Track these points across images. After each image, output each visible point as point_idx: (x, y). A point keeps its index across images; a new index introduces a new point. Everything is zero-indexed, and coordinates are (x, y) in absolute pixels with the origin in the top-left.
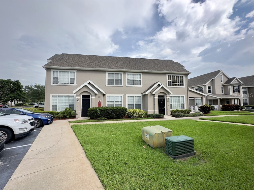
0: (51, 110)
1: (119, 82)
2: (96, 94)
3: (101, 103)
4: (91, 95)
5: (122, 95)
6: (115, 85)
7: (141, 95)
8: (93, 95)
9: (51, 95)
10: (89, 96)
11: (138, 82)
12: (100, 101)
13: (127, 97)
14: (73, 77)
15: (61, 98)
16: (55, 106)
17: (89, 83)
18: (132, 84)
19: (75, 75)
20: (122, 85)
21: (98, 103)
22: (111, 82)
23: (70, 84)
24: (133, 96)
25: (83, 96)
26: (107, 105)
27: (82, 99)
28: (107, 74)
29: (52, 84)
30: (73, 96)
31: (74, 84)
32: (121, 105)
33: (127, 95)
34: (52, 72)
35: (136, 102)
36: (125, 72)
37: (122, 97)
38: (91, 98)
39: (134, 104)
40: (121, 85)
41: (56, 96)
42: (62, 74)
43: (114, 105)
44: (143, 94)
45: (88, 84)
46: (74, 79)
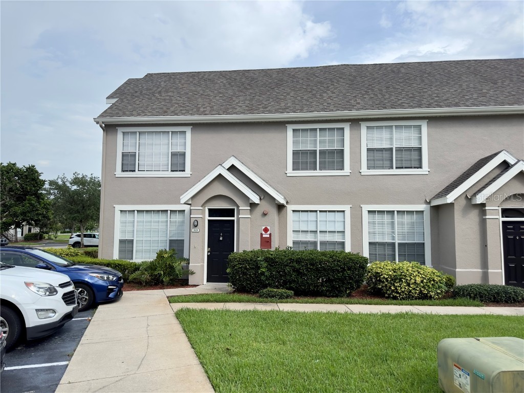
0: (116, 256)
1: (334, 158)
2: (253, 205)
3: (270, 234)
4: (238, 207)
5: (347, 208)
6: (318, 173)
7: (422, 207)
8: (244, 207)
9: (118, 207)
10: (230, 213)
11: (412, 158)
12: (266, 230)
13: (365, 215)
14: (179, 149)
15: (146, 217)
16: (127, 245)
17: (232, 169)
18: (387, 163)
19: (187, 142)
20: (347, 170)
21: (262, 234)
22: (303, 159)
23: (171, 171)
24: (391, 212)
25: (212, 212)
26: (290, 244)
27: (209, 221)
28: (290, 133)
29: (119, 173)
30: (180, 211)
31: (184, 171)
32: (343, 244)
33: (366, 208)
34: (120, 137)
35: (402, 235)
36: (355, 122)
37: (348, 213)
38: (238, 219)
39: (397, 242)
40: (342, 168)
41: (129, 211)
42: (146, 140)
43: (315, 243)
44: (432, 204)
45: (228, 169)
46: (184, 154)
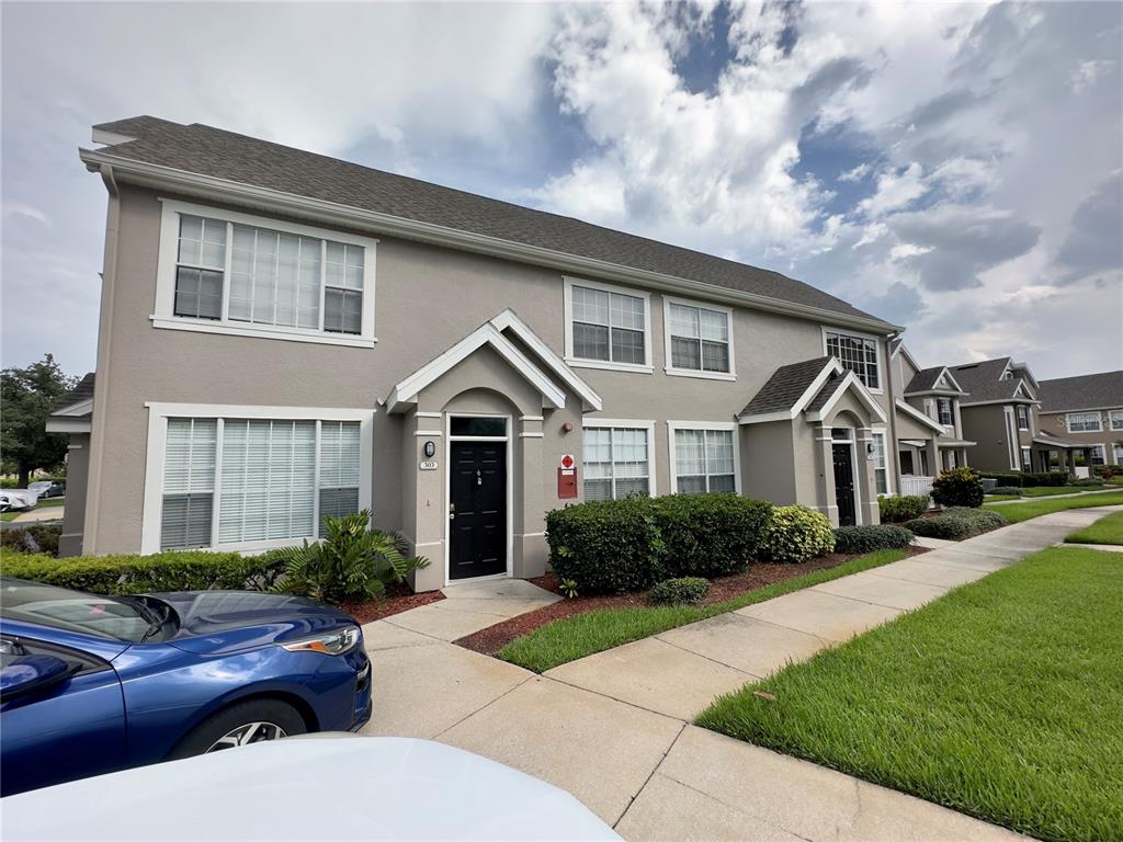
1: (632, 346)
5: (649, 424)
6: (610, 365)
7: (730, 425)
8: (531, 415)
9: (159, 411)
11: (719, 356)
13: (672, 433)
14: (346, 283)
15: (250, 436)
18: (692, 361)
19: (369, 271)
20: (648, 366)
22: (592, 341)
23: (326, 330)
24: (699, 433)
25: (459, 425)
27: (452, 442)
28: (568, 291)
29: (163, 315)
30: (347, 424)
31: (360, 334)
32: (645, 482)
33: (674, 425)
34: (169, 224)
35: (712, 464)
36: (658, 293)
37: (651, 433)
39: (708, 475)
40: (642, 361)
41: (199, 420)
42: (258, 248)
43: (607, 484)
44: (742, 422)
45: (502, 332)
46: (357, 298)
